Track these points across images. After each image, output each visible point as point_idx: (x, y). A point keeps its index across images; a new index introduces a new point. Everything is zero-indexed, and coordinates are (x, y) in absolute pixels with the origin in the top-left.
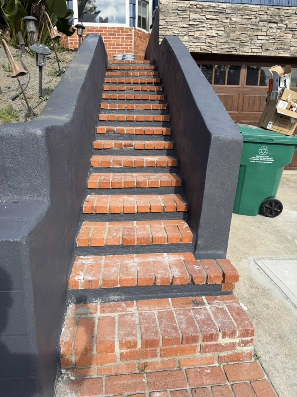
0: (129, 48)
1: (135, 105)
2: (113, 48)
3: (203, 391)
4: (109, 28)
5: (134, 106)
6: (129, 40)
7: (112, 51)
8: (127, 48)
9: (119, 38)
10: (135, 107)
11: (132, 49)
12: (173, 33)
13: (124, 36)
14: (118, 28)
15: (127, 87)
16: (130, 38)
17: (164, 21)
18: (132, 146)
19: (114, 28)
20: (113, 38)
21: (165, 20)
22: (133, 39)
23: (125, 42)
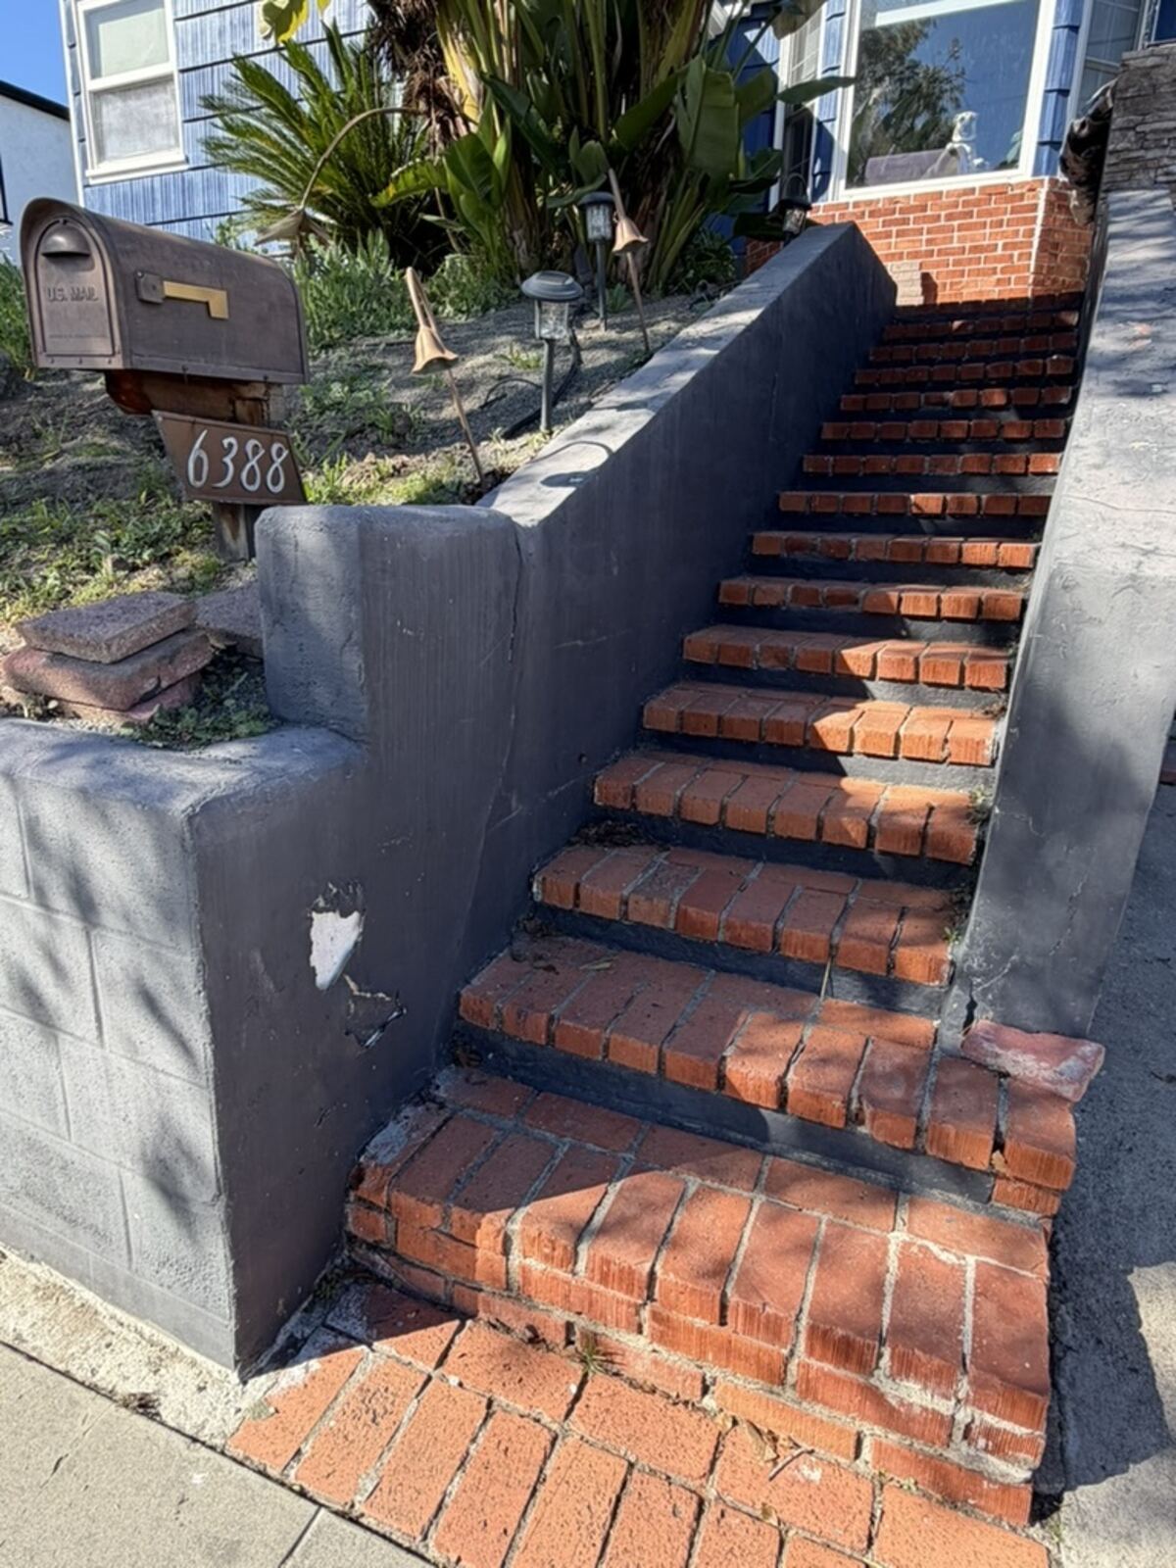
0: (1015, 259)
1: (927, 458)
2: (957, 263)
3: (753, 1529)
4: (949, 194)
5: (923, 460)
6: (1022, 229)
7: (953, 274)
8: (1011, 256)
9: (984, 225)
10: (926, 465)
11: (1029, 259)
12: (1167, 174)
13: (1005, 213)
14: (983, 189)
15: (927, 398)
16: (1025, 219)
17: (1131, 134)
18: (856, 602)
19: (972, 191)
20: (960, 228)
21: (1134, 128)
22: (1039, 221)
23: (1003, 235)
